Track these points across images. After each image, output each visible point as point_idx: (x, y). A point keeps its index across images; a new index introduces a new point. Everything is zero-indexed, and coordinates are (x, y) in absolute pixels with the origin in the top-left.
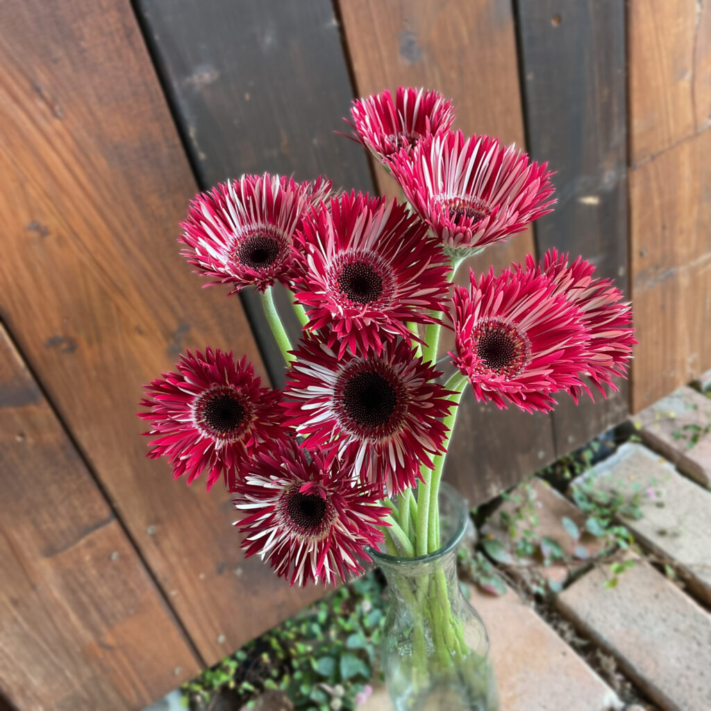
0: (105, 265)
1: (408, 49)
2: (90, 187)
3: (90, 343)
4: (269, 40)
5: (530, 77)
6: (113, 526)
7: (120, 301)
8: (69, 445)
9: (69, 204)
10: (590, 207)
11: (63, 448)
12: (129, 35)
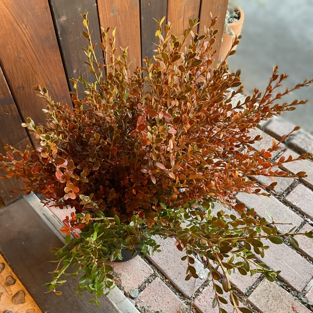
0: (34, 67)
1: (113, 12)
2: (32, 46)
3: (28, 88)
4: (80, 9)
5: (142, 18)
6: (28, 138)
7: (36, 76)
8: (19, 115)
9: (27, 51)
10: (156, 52)
11: (18, 116)
12: (47, 9)
